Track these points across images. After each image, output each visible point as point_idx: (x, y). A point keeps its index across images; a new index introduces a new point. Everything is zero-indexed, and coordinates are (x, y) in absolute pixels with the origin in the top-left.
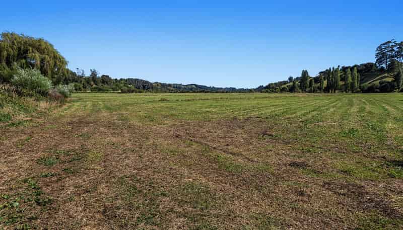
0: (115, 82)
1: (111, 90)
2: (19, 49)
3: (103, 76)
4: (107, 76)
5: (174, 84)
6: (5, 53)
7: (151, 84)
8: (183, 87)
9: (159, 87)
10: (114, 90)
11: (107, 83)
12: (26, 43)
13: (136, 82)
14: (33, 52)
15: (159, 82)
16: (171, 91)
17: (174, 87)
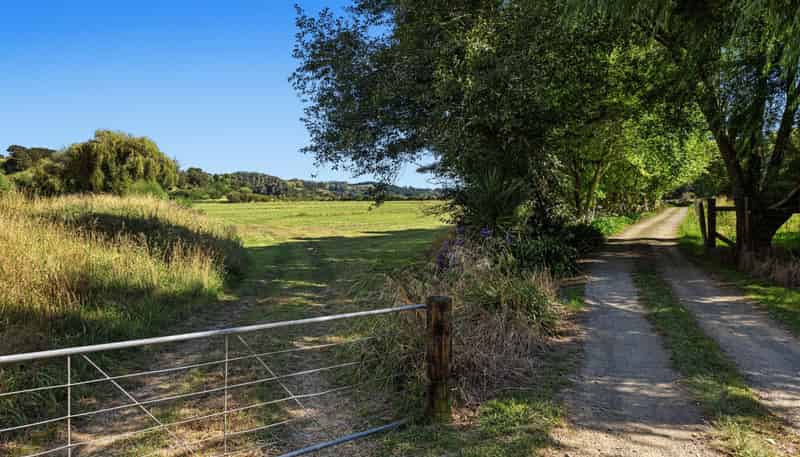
0: (213, 180)
1: (207, 196)
2: (119, 151)
3: (190, 170)
4: (198, 170)
5: (331, 183)
6: (102, 157)
7: (284, 183)
8: (349, 188)
9: (299, 189)
10: (212, 196)
11: (198, 182)
12: (126, 143)
13: (254, 179)
14: (135, 155)
15: (299, 178)
16: (323, 198)
17: (331, 189)
